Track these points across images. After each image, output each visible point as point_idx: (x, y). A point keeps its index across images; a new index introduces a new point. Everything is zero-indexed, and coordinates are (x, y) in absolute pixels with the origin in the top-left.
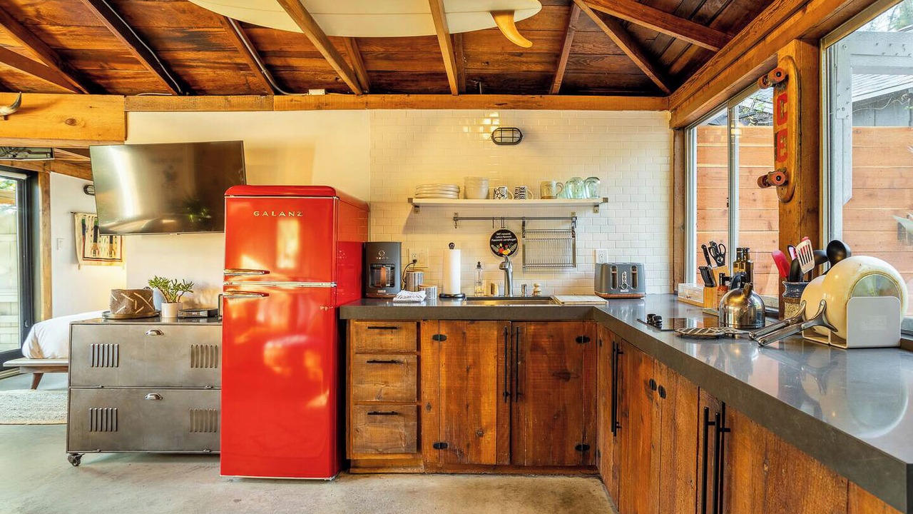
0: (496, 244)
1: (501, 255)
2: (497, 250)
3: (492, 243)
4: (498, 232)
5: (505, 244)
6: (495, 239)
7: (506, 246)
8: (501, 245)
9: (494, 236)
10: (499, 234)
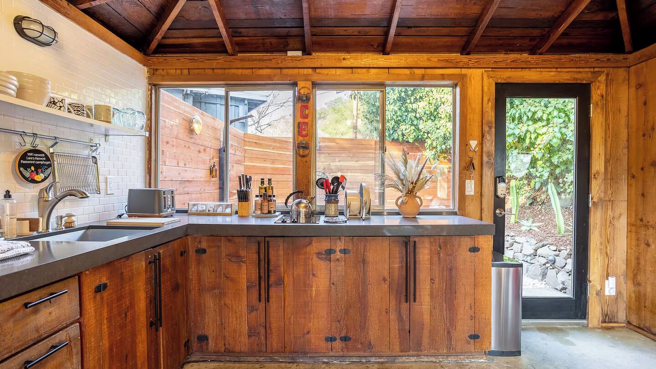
0: (26, 167)
1: (34, 181)
2: (27, 174)
3: (20, 165)
4: (30, 151)
5: (38, 168)
6: (25, 160)
7: (40, 171)
8: (33, 168)
9: (24, 156)
10: (31, 154)
